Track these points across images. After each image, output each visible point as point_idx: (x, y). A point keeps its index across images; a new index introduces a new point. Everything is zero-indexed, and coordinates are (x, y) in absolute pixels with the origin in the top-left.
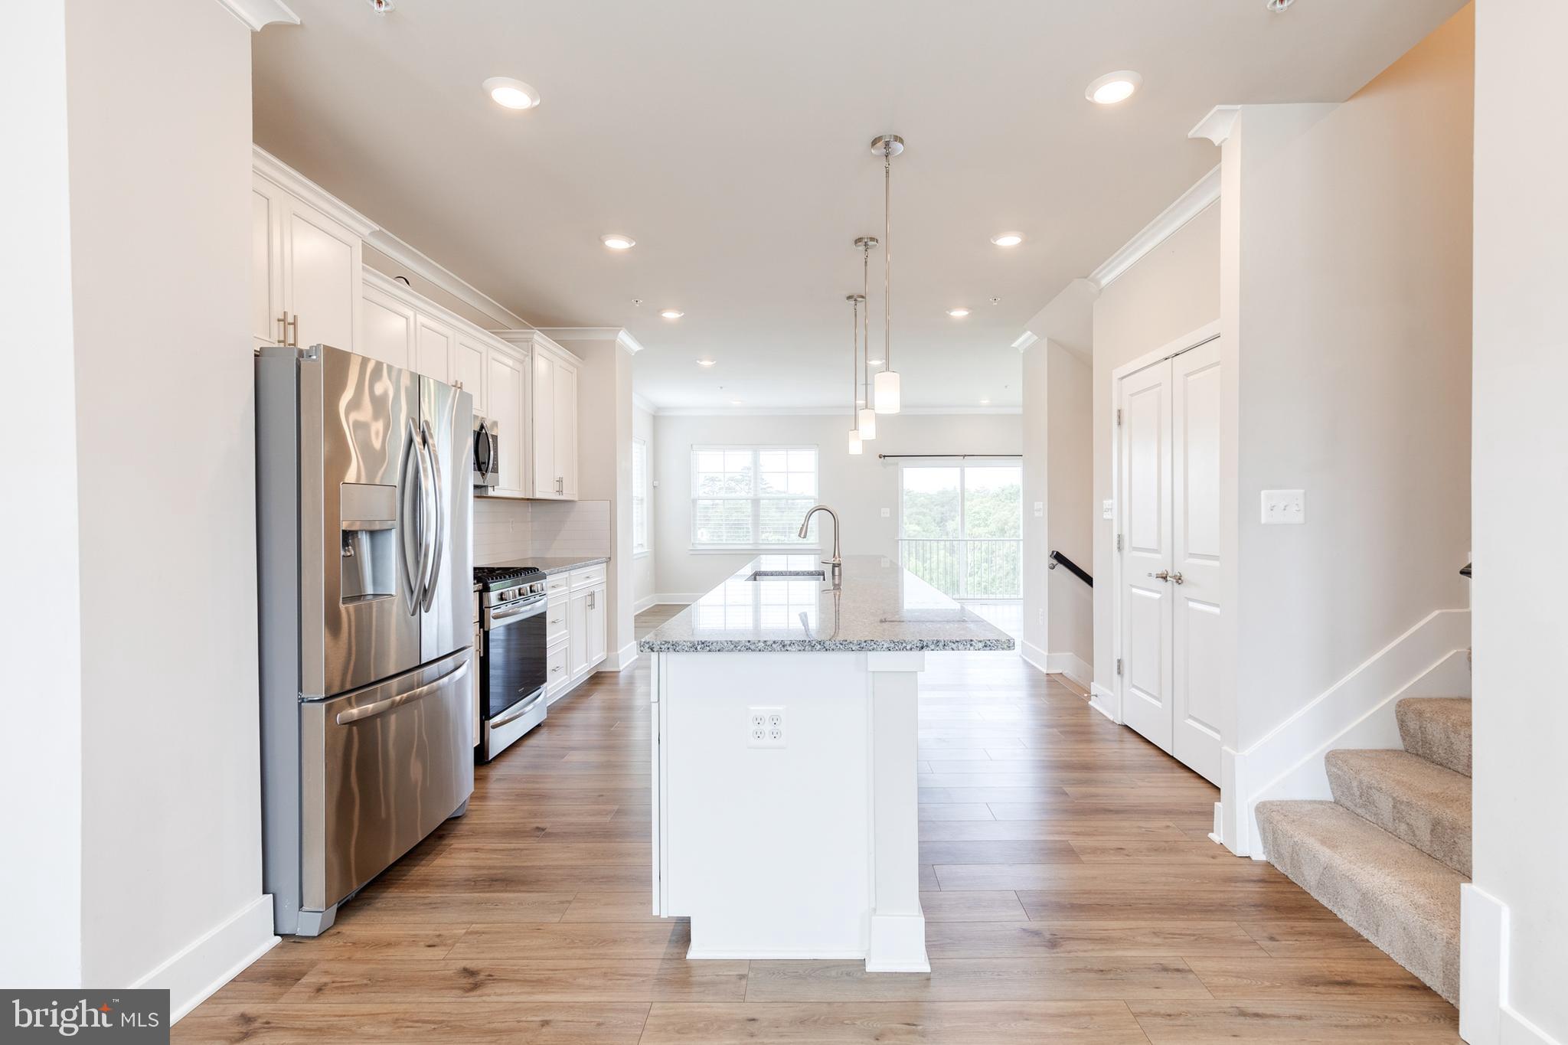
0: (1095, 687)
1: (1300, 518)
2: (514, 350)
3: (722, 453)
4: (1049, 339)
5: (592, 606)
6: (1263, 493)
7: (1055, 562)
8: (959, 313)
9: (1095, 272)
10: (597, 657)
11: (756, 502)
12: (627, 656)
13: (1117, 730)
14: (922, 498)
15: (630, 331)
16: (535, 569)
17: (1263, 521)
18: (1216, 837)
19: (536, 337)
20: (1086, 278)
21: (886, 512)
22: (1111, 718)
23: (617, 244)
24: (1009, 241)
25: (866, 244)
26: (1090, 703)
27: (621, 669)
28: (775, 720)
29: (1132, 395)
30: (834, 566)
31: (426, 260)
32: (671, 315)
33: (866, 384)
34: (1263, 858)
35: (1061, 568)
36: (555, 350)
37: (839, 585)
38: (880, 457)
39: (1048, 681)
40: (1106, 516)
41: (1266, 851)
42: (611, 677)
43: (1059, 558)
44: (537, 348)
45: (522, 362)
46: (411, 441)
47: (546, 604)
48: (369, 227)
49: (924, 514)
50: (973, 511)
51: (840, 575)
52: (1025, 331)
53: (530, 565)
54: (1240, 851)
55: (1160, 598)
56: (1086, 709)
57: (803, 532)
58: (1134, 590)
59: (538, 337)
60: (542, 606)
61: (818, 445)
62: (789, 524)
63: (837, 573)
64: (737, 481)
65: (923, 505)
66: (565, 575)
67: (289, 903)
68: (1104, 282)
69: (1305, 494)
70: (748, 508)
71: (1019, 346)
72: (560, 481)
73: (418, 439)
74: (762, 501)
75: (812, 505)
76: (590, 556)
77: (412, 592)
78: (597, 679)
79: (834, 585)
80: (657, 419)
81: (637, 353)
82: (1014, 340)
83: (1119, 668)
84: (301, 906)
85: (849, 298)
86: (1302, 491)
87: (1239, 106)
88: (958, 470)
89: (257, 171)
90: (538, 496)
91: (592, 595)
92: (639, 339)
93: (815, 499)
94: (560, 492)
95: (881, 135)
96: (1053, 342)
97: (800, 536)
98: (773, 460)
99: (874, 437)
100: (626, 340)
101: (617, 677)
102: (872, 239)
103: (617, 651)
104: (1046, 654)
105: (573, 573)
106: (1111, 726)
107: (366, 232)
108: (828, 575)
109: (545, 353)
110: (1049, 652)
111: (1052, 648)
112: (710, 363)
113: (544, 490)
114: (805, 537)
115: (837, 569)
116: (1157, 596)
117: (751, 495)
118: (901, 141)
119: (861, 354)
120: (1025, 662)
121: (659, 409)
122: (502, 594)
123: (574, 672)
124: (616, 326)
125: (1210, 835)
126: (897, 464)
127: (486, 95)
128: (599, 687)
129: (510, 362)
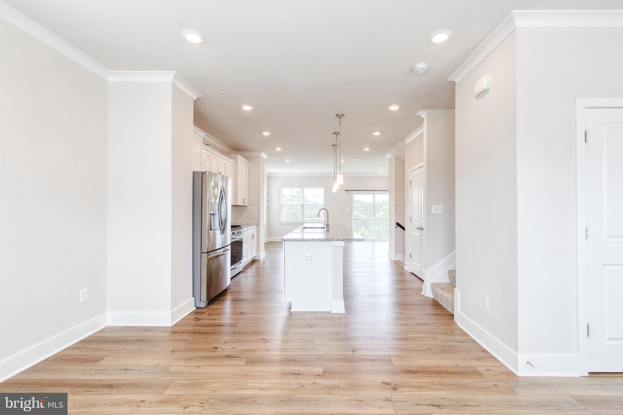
0: (406, 263)
1: (442, 212)
2: (232, 161)
3: (291, 189)
4: (395, 156)
5: (253, 238)
6: (433, 206)
7: (397, 226)
8: (367, 149)
9: (405, 140)
10: (254, 254)
11: (303, 206)
12: (262, 255)
13: (410, 274)
14: (367, 204)
15: (265, 153)
16: (240, 226)
17: (433, 213)
18: (422, 294)
19: (238, 156)
20: (402, 141)
21: (347, 210)
22: (409, 271)
23: (266, 134)
24: (377, 134)
25: (337, 134)
26: (404, 267)
27: (261, 258)
28: (311, 257)
29: (413, 177)
30: (327, 225)
31: (210, 137)
32: (278, 149)
33: (340, 167)
34: (433, 297)
35: (398, 227)
36: (244, 160)
37: (328, 231)
38: (346, 191)
39: (395, 262)
40: (408, 211)
41: (433, 296)
42: (259, 261)
43: (398, 224)
44: (239, 160)
45: (234, 164)
46: (221, 191)
47: (243, 236)
48: (204, 134)
49: (367, 211)
50: (387, 209)
51: (329, 228)
52: (388, 154)
53: (239, 225)
54: (426, 296)
55: (419, 235)
56: (403, 269)
57: (318, 216)
58: (414, 233)
59: (239, 156)
60: (242, 237)
61: (324, 187)
62: (314, 214)
63: (328, 227)
64: (294, 197)
65: (366, 207)
66: (246, 228)
67: (198, 300)
68: (407, 142)
69: (443, 206)
70: (299, 208)
71: (388, 157)
72: (244, 200)
73: (223, 191)
74: (305, 206)
75: (322, 207)
76: (251, 223)
77: (221, 229)
78: (253, 261)
79: (327, 231)
80: (269, 177)
81: (266, 158)
82: (386, 156)
83: (410, 256)
84: (200, 301)
85: (333, 145)
86: (442, 205)
87: (426, 110)
88: (372, 195)
89: (194, 132)
90: (238, 205)
91: (253, 235)
92: (267, 155)
93: (323, 205)
94: (244, 203)
95: (339, 114)
96: (396, 157)
97: (317, 216)
98: (308, 192)
99: (342, 184)
100: (264, 155)
101: (260, 261)
102: (338, 133)
103: (260, 253)
104: (394, 254)
105: (249, 228)
106: (408, 273)
107: (203, 135)
108: (325, 228)
109: (240, 161)
110: (395, 253)
111: (396, 253)
112: (289, 161)
113: (240, 203)
114: (319, 217)
115: (328, 226)
116: (418, 234)
117: (301, 203)
118: (344, 115)
119: (338, 159)
120: (389, 258)
121: (270, 174)
122: (233, 232)
123: (249, 258)
124: (261, 151)
125: (422, 293)
126: (352, 193)
127: (241, 108)
128: (255, 263)
129: (231, 164)
